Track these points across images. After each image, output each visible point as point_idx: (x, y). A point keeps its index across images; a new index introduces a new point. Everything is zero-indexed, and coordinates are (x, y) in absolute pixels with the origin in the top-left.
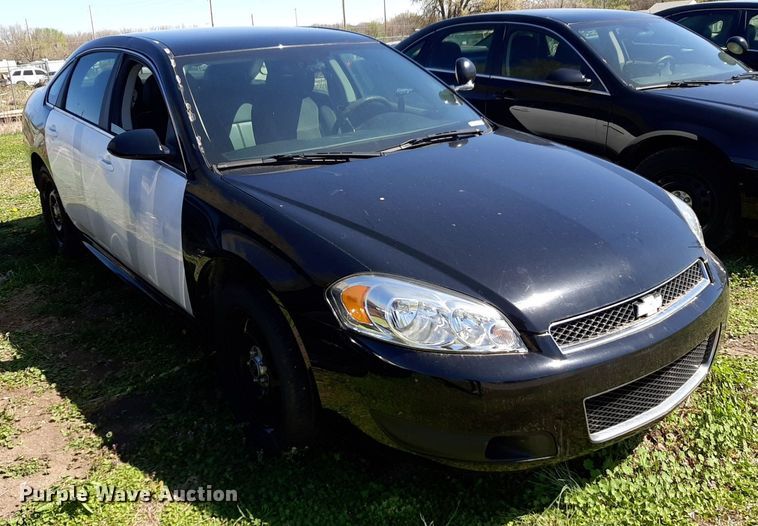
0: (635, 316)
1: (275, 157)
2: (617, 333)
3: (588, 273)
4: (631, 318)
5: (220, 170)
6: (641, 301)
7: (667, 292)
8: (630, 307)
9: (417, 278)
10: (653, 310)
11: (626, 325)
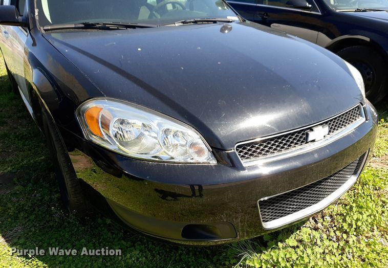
0: (306, 141)
1: (83, 24)
2: (290, 152)
3: (274, 107)
4: (302, 142)
5: (45, 30)
6: (312, 130)
7: (333, 125)
8: (303, 134)
9: (139, 104)
10: (321, 137)
11: (298, 147)
